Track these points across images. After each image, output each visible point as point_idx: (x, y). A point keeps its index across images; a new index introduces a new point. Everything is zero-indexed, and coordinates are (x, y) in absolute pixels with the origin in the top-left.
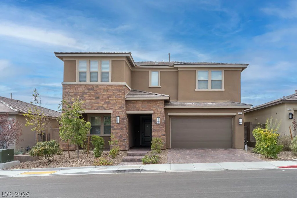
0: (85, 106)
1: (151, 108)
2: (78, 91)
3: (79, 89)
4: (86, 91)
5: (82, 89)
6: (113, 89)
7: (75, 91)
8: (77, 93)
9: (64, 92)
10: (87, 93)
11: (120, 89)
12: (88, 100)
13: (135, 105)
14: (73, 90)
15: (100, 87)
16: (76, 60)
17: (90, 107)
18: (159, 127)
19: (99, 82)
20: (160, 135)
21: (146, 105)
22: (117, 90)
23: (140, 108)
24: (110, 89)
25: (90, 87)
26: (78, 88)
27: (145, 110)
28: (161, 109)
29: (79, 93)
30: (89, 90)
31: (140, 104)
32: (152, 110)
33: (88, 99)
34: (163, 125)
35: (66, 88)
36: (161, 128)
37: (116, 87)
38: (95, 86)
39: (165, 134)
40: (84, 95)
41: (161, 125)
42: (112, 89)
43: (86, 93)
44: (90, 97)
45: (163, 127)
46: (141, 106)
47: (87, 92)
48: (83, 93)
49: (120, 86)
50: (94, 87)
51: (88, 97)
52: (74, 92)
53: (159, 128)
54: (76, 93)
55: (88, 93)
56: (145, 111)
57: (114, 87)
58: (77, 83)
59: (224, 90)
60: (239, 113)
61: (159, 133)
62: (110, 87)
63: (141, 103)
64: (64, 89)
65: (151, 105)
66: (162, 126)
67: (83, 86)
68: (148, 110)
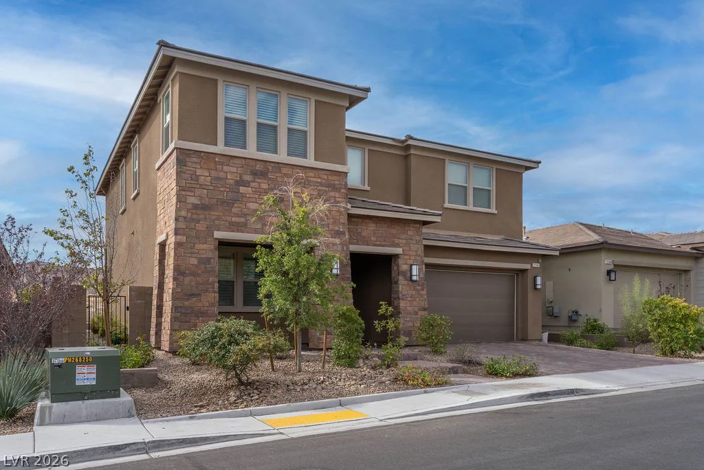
0: (242, 220)
1: (397, 241)
2: (222, 175)
3: (225, 168)
4: (248, 178)
5: (234, 170)
6: (319, 180)
7: (214, 173)
8: (221, 179)
9: (181, 172)
10: (249, 182)
11: (336, 182)
12: (251, 204)
13: (359, 230)
14: (208, 169)
15: (285, 170)
16: (216, 81)
17: (259, 226)
18: (414, 289)
19: (282, 156)
20: (416, 309)
21: (383, 230)
22: (329, 186)
23: (372, 238)
24: (312, 179)
25: (259, 167)
26: (222, 164)
27: (382, 243)
28: (417, 244)
29: (228, 181)
30: (255, 174)
31: (370, 228)
32: (397, 245)
33: (252, 200)
34: (423, 284)
35: (187, 159)
36: (418, 290)
37: (325, 177)
38: (272, 165)
39: (427, 306)
40: (241, 188)
41: (419, 285)
42: (315, 180)
43: (246, 184)
44: (257, 196)
45: (423, 290)
46: (374, 234)
47: (249, 180)
48: (236, 181)
49: (336, 175)
50: (270, 168)
51: (252, 196)
52: (212, 175)
53: (414, 292)
54: (218, 179)
55: (253, 184)
56: (382, 246)
57: (321, 176)
58: (220, 148)
59: (496, 212)
60: (535, 265)
61: (415, 303)
62: (312, 175)
63: (374, 225)
64: (180, 162)
65: (394, 231)
66: (420, 288)
67: (239, 160)
68: (388, 244)
